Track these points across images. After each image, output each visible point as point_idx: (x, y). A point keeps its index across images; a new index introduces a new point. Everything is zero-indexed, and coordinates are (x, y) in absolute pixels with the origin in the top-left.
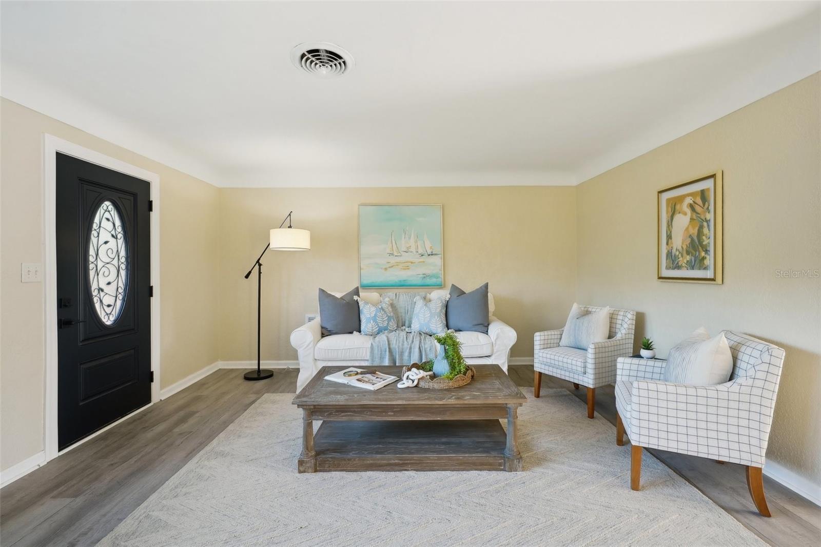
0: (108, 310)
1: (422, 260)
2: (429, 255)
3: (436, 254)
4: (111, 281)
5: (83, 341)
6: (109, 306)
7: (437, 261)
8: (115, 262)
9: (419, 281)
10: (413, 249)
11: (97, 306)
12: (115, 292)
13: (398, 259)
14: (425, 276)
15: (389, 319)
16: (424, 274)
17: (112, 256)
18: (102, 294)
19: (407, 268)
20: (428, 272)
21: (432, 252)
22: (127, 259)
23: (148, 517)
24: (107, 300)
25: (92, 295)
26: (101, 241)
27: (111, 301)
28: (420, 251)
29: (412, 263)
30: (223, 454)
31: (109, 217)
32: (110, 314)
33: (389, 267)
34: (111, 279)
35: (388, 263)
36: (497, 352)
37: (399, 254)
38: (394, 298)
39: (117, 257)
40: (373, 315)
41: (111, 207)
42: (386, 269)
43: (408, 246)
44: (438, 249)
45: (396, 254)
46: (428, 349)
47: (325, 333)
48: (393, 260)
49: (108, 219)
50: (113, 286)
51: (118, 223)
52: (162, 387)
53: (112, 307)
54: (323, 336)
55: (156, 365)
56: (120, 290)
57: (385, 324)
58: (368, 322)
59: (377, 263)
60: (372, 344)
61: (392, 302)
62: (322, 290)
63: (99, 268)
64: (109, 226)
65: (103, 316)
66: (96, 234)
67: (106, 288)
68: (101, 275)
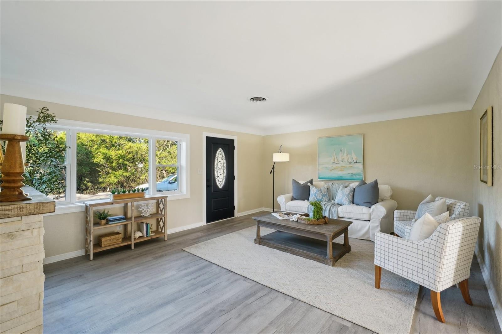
0: (221, 183)
1: (351, 165)
2: (355, 163)
3: (359, 162)
4: (222, 174)
5: (213, 192)
6: (221, 182)
7: (360, 166)
9: (348, 177)
10: (346, 160)
11: (217, 182)
13: (337, 165)
14: (353, 174)
15: (323, 195)
16: (352, 173)
17: (222, 166)
18: (219, 178)
19: (342, 170)
20: (354, 172)
21: (357, 161)
22: (226, 166)
23: (214, 241)
24: (220, 180)
25: (215, 178)
26: (219, 161)
28: (350, 160)
29: (345, 167)
30: (240, 234)
31: (221, 153)
33: (333, 169)
35: (332, 167)
36: (373, 219)
37: (338, 163)
38: (331, 185)
40: (315, 193)
41: (221, 150)
42: (331, 170)
43: (343, 158)
44: (361, 160)
45: (336, 162)
46: (333, 212)
47: (293, 199)
48: (335, 166)
49: (220, 154)
50: (222, 176)
51: (223, 155)
52: (239, 212)
54: (292, 200)
55: (236, 204)
56: (224, 177)
57: (321, 198)
58: (313, 196)
59: (326, 167)
60: (308, 206)
61: (328, 187)
62: (294, 180)
63: (218, 170)
64: (221, 156)
65: (219, 185)
66: (217, 159)
67: (220, 176)
68: (218, 172)
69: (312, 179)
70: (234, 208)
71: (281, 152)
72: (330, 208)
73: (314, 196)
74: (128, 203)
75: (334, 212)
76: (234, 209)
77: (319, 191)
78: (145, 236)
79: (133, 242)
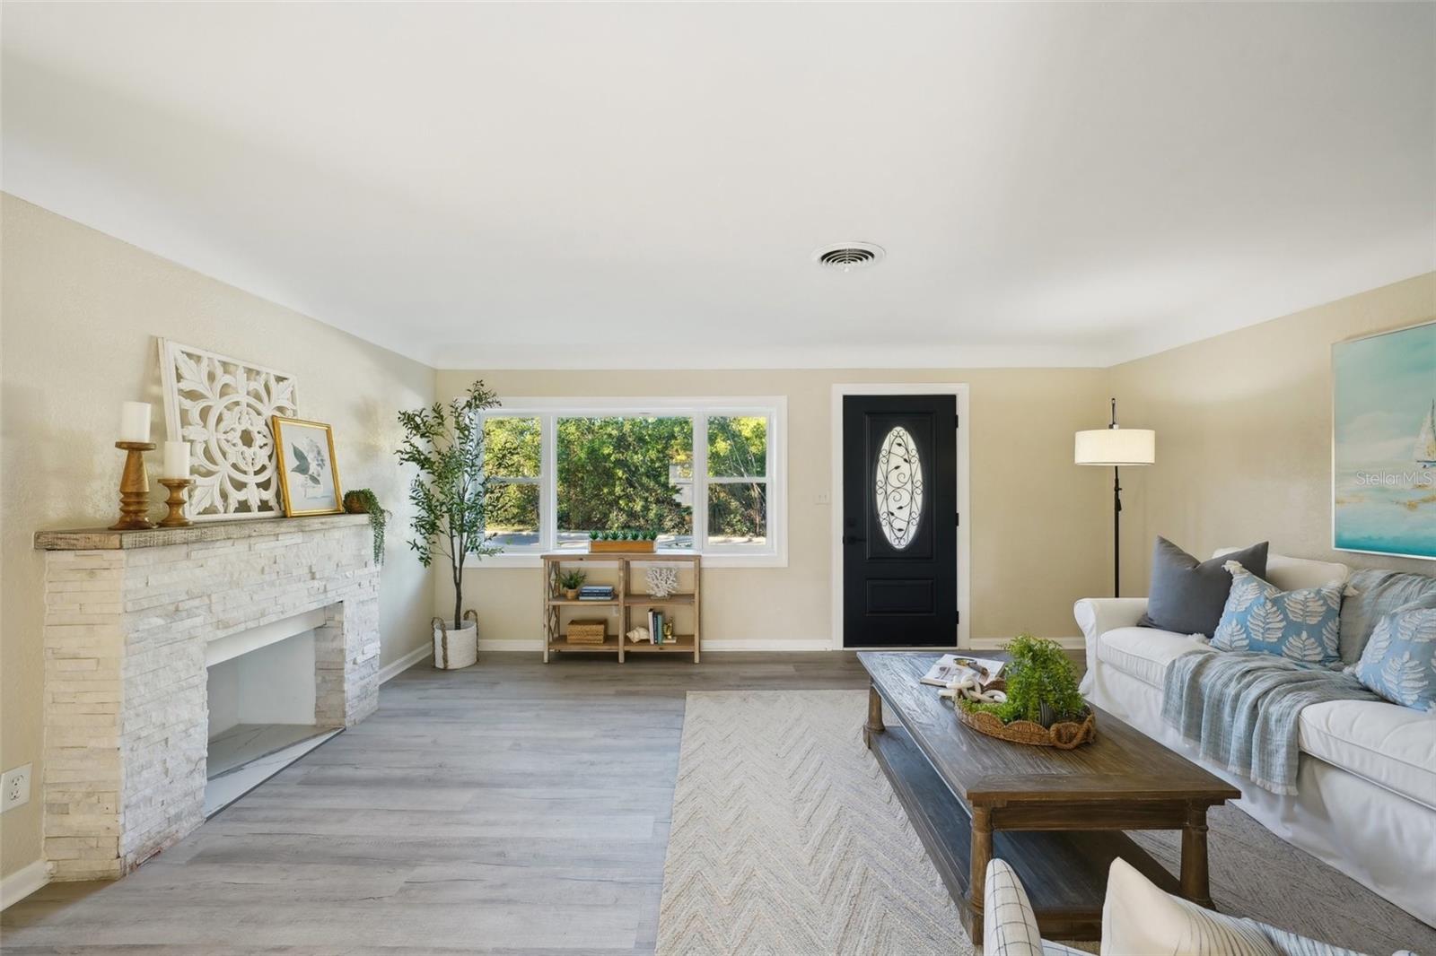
0: (900, 534)
4: (903, 505)
5: (869, 559)
6: (900, 530)
8: (909, 486)
11: (886, 529)
12: (908, 516)
17: (905, 481)
18: (892, 518)
22: (922, 485)
25: (879, 518)
26: (892, 466)
27: (904, 526)
31: (901, 442)
32: (901, 538)
34: (903, 503)
38: (1373, 585)
39: (910, 481)
40: (1243, 608)
41: (904, 431)
49: (900, 445)
50: (905, 512)
52: (973, 635)
53: (903, 532)
55: (963, 605)
56: (915, 516)
57: (1273, 638)
58: (1230, 623)
59: (1383, 490)
60: (1174, 661)
61: (1350, 592)
62: (1163, 541)
63: (888, 493)
64: (901, 451)
65: (893, 539)
66: (885, 460)
67: (897, 513)
68: (891, 499)
69: (1267, 544)
70: (954, 617)
71: (1111, 427)
72: (1266, 693)
73: (1234, 622)
74: (631, 562)
75: (1279, 721)
76: (956, 621)
77: (1264, 605)
78: (652, 642)
79: (621, 649)
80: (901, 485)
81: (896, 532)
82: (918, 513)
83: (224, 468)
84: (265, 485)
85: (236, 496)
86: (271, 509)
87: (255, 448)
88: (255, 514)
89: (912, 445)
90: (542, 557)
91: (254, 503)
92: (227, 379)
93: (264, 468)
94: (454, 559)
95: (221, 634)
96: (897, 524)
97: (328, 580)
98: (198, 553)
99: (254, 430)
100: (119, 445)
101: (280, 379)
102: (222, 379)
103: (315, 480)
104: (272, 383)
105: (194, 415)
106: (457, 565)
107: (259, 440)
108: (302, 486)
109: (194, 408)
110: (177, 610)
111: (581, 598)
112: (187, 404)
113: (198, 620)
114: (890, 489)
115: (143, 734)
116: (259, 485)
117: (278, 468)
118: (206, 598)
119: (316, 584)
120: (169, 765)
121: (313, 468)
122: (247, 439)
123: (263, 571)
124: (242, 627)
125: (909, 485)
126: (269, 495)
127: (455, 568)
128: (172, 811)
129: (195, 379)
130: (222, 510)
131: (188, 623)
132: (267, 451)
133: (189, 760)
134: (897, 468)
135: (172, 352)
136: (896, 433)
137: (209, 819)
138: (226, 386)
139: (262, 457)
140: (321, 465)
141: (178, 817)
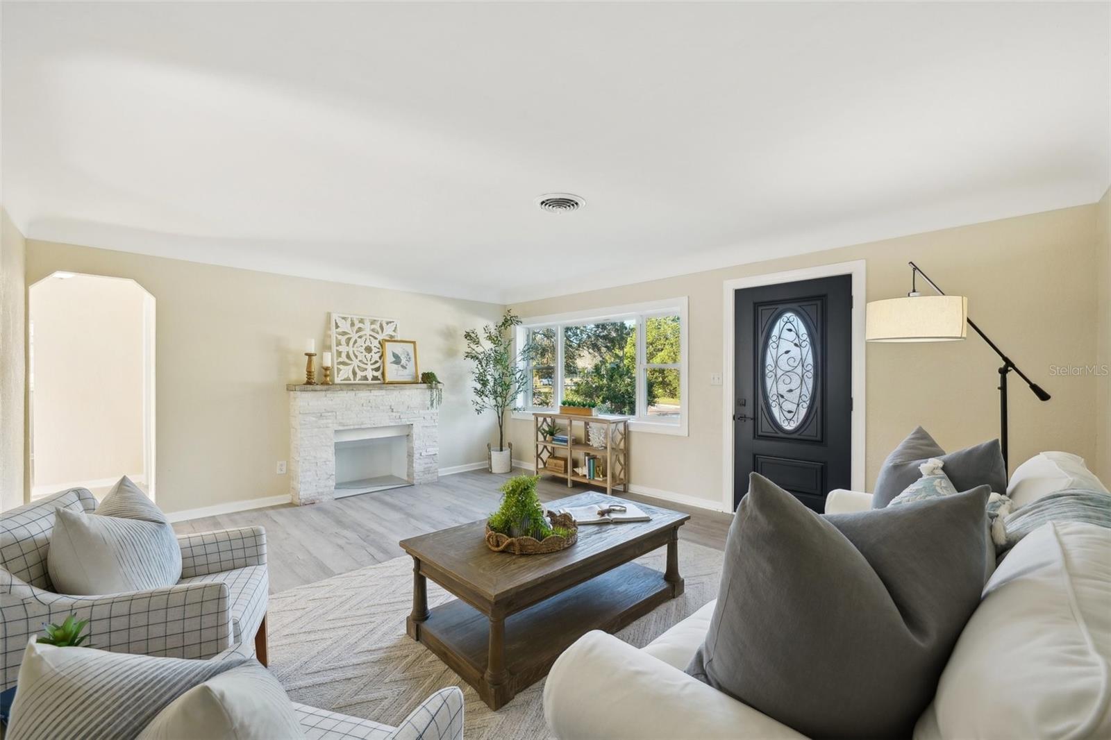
0: (789, 416)
4: (793, 388)
5: (758, 436)
6: (790, 412)
8: (799, 370)
12: (798, 399)
17: (795, 365)
18: (781, 400)
26: (782, 350)
27: (793, 407)
31: (792, 327)
32: (790, 420)
34: (793, 386)
39: (800, 364)
41: (794, 317)
49: (790, 330)
50: (796, 393)
53: (792, 414)
56: (805, 399)
63: (778, 377)
64: (792, 336)
65: (782, 420)
66: (775, 345)
67: (787, 395)
68: (780, 382)
71: (913, 294)
78: (588, 477)
79: (569, 477)
80: (790, 368)
81: (786, 413)
82: (809, 396)
83: (355, 362)
84: (377, 370)
85: (360, 374)
86: (379, 380)
87: (373, 353)
88: (370, 381)
89: (803, 330)
90: (533, 414)
91: (370, 377)
92: (361, 325)
93: (376, 362)
94: (498, 413)
95: (341, 428)
96: (788, 406)
97: (402, 413)
98: (329, 394)
99: (372, 346)
100: (306, 354)
101: (388, 323)
102: (358, 325)
103: (404, 367)
104: (384, 325)
105: (343, 342)
106: (500, 415)
107: (375, 350)
108: (396, 370)
109: (343, 339)
110: (321, 416)
111: (553, 442)
112: (340, 337)
113: (330, 421)
114: (780, 373)
115: (308, 458)
116: (372, 370)
117: (383, 362)
118: (334, 413)
119: (394, 414)
120: (318, 473)
121: (404, 362)
122: (369, 350)
123: (363, 405)
124: (352, 427)
125: (800, 368)
126: (378, 374)
127: (499, 417)
128: (320, 490)
129: (344, 326)
130: (352, 379)
131: (325, 421)
132: (379, 355)
133: (327, 474)
134: (787, 352)
135: (335, 317)
136: (786, 319)
137: (336, 499)
138: (360, 328)
139: (376, 357)
140: (409, 359)
141: (322, 494)
